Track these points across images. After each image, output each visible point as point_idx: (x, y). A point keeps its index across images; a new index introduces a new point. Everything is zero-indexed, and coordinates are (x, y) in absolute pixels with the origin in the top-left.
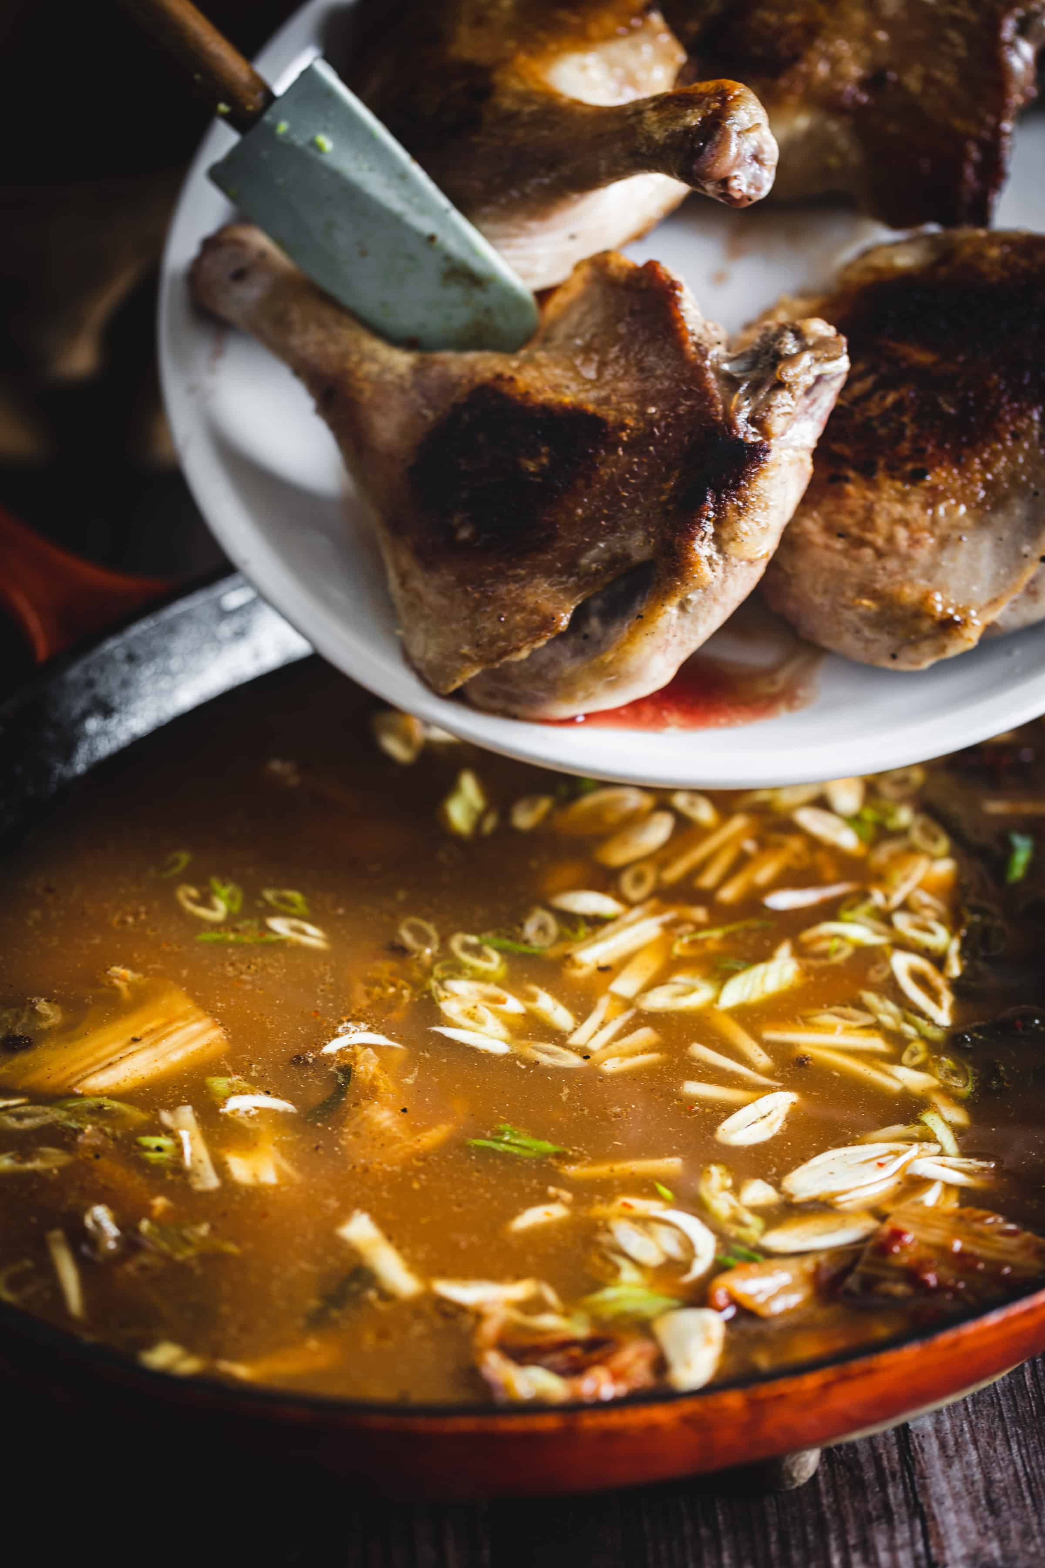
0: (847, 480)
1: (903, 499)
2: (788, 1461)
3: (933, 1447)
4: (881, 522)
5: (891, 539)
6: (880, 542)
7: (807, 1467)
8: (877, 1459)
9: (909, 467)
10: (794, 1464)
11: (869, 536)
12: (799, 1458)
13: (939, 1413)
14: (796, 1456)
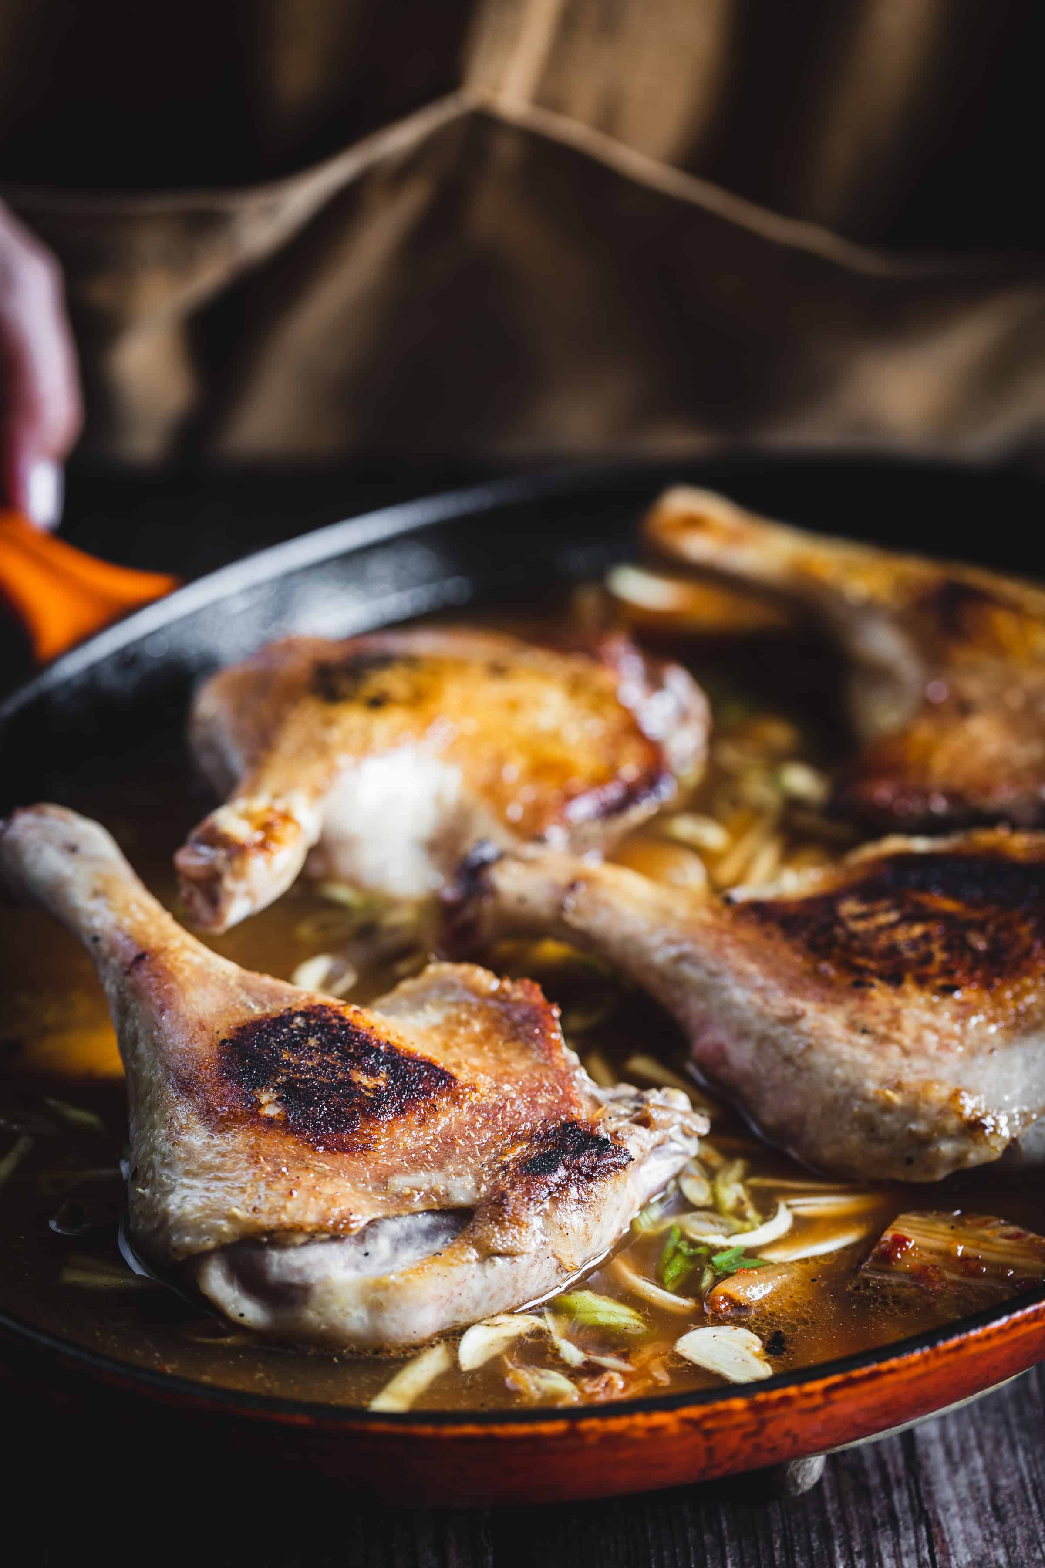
0: (872, 985)
1: (933, 1008)
2: (792, 1467)
3: (938, 1454)
4: (909, 1024)
5: (919, 1040)
6: (907, 1042)
7: (811, 1473)
8: (881, 1465)
9: (940, 982)
10: (798, 1470)
11: (896, 1035)
12: (804, 1464)
13: (943, 1419)
14: (801, 1461)
